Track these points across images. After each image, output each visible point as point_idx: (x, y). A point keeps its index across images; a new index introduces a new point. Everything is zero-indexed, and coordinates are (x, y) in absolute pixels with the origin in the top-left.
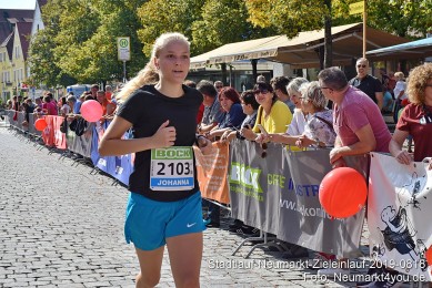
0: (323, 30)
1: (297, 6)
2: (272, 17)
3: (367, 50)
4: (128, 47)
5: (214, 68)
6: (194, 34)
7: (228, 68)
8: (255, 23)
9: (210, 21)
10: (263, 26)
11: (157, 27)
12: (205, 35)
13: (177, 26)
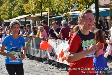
0: (40, 13)
1: (35, 9)
2: (30, 11)
6: (12, 14)
7: (20, 21)
8: (26, 12)
9: (16, 11)
10: (28, 13)
11: (4, 12)
12: (15, 14)
13: (8, 11)
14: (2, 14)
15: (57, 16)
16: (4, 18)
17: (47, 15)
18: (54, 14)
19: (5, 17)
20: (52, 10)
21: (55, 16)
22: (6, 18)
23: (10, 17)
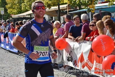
3: (68, 12)
4: (3, 11)
5: (28, 16)
6: (22, 7)
7: (32, 17)
9: (27, 3)
11: (12, 5)
12: (25, 7)
13: (17, 4)
14: (9, 8)
15: (80, 9)
16: (12, 13)
17: (66, 8)
18: (77, 7)
19: (14, 11)
20: (73, 2)
21: (77, 10)
22: (14, 13)
23: (20, 12)
